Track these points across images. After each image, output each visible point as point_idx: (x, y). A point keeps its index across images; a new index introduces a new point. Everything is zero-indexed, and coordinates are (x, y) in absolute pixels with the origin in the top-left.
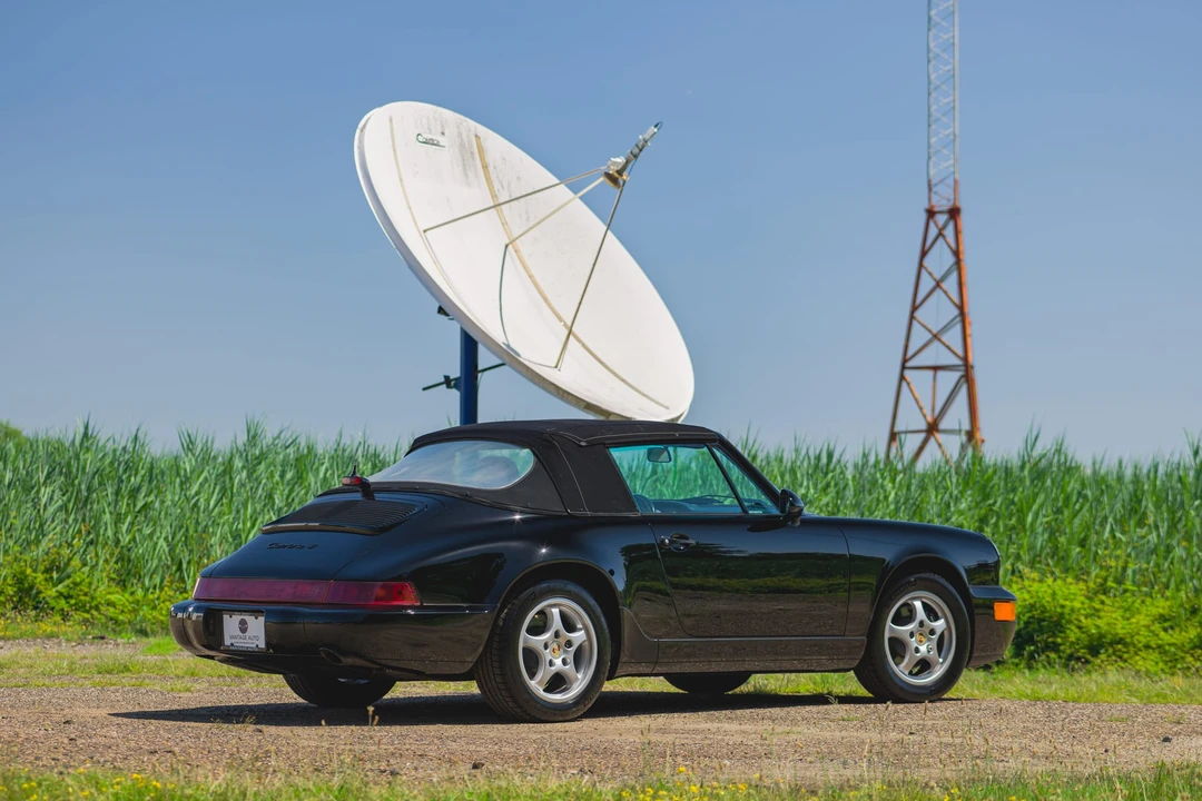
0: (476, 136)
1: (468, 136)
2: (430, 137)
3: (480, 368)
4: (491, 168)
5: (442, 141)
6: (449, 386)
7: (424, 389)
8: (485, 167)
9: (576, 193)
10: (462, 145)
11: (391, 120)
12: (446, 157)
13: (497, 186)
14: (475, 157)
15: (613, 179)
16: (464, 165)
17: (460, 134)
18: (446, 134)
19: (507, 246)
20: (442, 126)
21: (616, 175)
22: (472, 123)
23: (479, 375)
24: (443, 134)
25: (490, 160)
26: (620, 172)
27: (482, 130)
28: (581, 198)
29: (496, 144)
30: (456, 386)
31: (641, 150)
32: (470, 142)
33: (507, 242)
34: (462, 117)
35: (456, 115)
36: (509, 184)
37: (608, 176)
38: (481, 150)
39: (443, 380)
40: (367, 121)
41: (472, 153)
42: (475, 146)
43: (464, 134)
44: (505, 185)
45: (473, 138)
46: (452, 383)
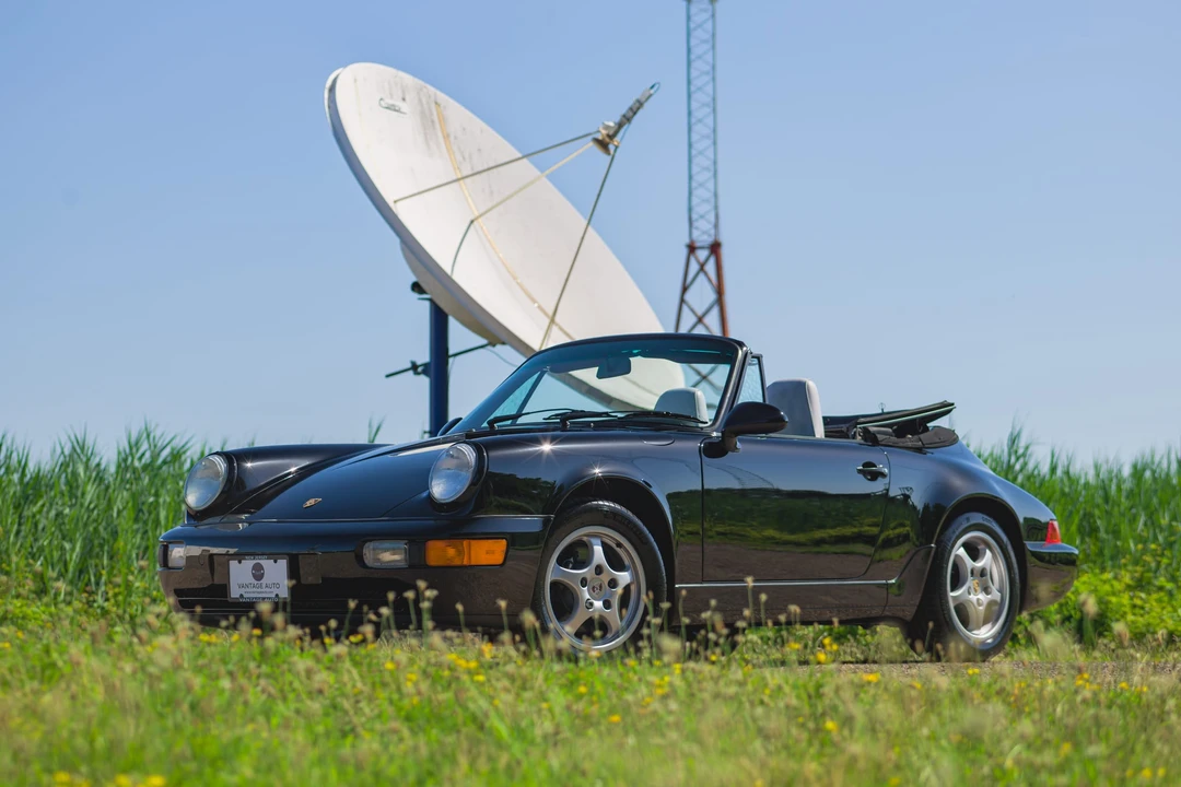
0: (436, 103)
1: (428, 103)
2: (392, 102)
3: (451, 352)
4: (452, 138)
5: (404, 107)
6: (416, 373)
7: (388, 376)
8: (446, 137)
9: (542, 171)
10: (423, 114)
11: (355, 80)
12: (408, 124)
13: (458, 157)
15: (603, 145)
16: (425, 134)
17: (420, 100)
18: (407, 98)
19: (472, 222)
20: (403, 92)
21: (607, 140)
22: (432, 89)
23: (451, 360)
24: (404, 99)
25: (450, 128)
26: (611, 137)
27: (442, 97)
28: (547, 176)
29: (457, 114)
30: (425, 372)
31: (635, 113)
32: (430, 110)
33: (472, 217)
34: (421, 82)
35: (416, 80)
36: (470, 157)
37: (597, 141)
38: (443, 120)
39: (409, 365)
40: (339, 75)
41: (433, 122)
42: (435, 113)
43: (424, 101)
44: (467, 156)
45: (433, 105)
46: (420, 369)
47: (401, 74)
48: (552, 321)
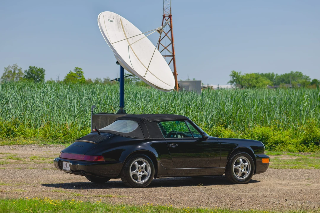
2: (111, 20)
3: (124, 76)
4: (124, 27)
5: (114, 20)
7: (110, 81)
8: (123, 26)
10: (117, 22)
11: (104, 16)
12: (114, 24)
13: (125, 31)
14: (120, 24)
15: (159, 31)
16: (118, 26)
17: (117, 18)
18: (114, 18)
19: (129, 46)
22: (119, 16)
23: (125, 78)
25: (123, 25)
26: (161, 30)
27: (122, 17)
29: (125, 21)
30: (119, 81)
32: (119, 21)
33: (129, 45)
35: (116, 14)
38: (122, 23)
39: (115, 79)
40: (100, 16)
41: (120, 23)
43: (118, 19)
44: (127, 31)
45: (120, 19)
46: (117, 80)
47: (113, 13)
48: (148, 70)
